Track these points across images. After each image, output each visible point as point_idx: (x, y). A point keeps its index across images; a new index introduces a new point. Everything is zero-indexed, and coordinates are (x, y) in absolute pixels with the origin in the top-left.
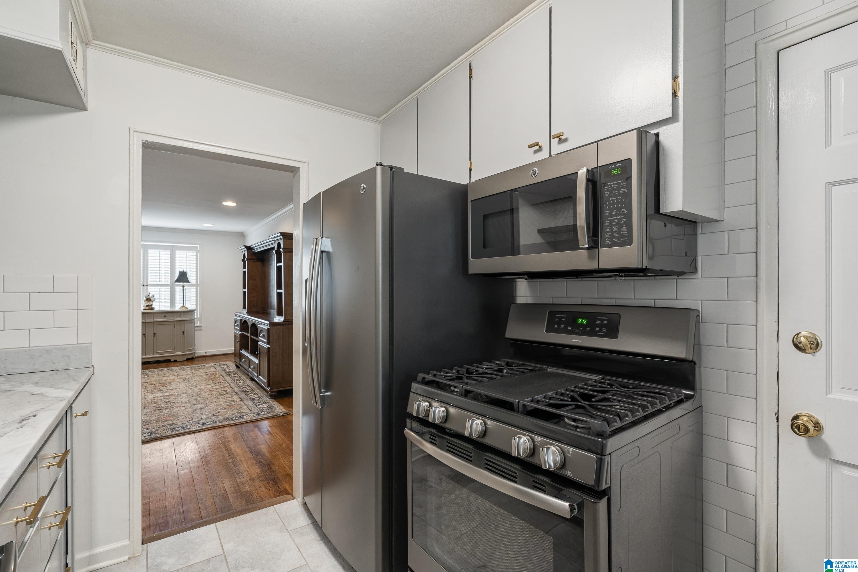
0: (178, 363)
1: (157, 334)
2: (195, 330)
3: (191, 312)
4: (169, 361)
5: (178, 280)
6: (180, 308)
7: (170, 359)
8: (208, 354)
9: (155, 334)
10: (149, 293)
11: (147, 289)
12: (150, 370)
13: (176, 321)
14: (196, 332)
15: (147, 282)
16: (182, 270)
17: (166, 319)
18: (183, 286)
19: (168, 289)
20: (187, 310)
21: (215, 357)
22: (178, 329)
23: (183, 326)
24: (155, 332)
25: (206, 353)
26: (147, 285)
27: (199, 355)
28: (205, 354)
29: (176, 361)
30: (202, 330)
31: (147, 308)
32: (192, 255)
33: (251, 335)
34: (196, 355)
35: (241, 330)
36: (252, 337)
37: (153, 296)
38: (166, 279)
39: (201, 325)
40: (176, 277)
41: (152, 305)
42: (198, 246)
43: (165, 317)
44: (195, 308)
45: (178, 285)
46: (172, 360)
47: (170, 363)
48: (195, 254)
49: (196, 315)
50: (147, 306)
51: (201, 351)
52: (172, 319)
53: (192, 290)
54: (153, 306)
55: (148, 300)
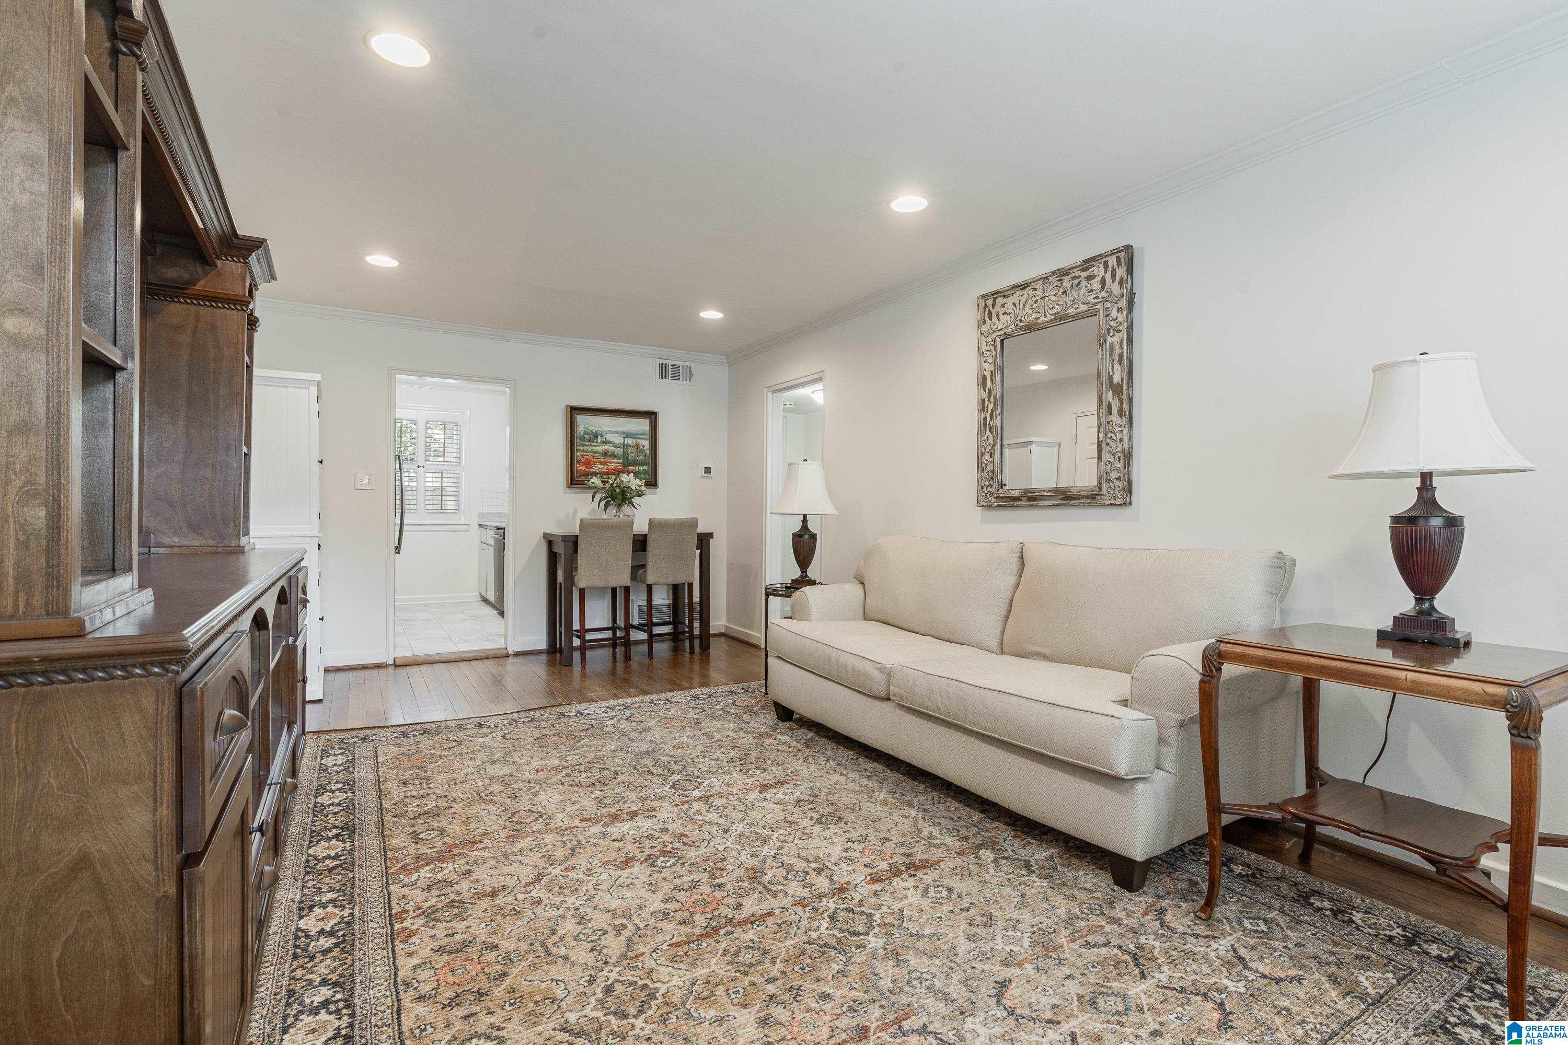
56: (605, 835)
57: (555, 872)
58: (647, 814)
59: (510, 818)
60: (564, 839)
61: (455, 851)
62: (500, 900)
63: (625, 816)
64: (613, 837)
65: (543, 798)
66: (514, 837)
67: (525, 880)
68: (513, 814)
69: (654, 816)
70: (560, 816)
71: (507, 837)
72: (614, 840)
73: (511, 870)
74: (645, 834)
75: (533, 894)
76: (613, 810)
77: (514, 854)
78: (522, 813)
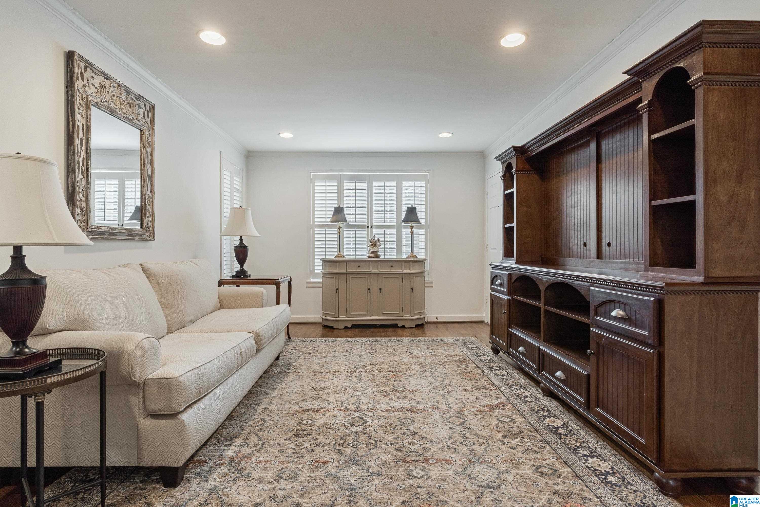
0: (407, 330)
1: (383, 290)
2: (425, 287)
3: (421, 262)
4: (394, 326)
5: (406, 220)
6: (408, 257)
7: (397, 324)
8: (439, 320)
9: (380, 289)
10: (374, 237)
11: (372, 232)
12: (377, 338)
13: (405, 273)
14: (426, 289)
15: (372, 223)
16: (410, 206)
17: (393, 271)
18: (412, 228)
19: (394, 231)
20: (415, 259)
21: (449, 325)
22: (406, 283)
23: (412, 280)
24: (380, 287)
25: (437, 318)
26: (372, 227)
27: (429, 320)
28: (435, 320)
29: (403, 327)
30: (432, 287)
31: (372, 255)
32: (421, 185)
33: (545, 304)
34: (426, 320)
35: (510, 293)
36: (547, 308)
37: (378, 240)
38: (392, 219)
39: (430, 280)
40: (403, 217)
41: (377, 252)
42: (428, 174)
43: (392, 268)
44: (424, 257)
45: (405, 227)
46: (400, 326)
47: (397, 329)
48: (424, 185)
49: (427, 267)
50: (373, 252)
51: (431, 316)
52: (400, 271)
53: (420, 233)
54: (379, 253)
55: (374, 244)
56: (418, 403)
57: (443, 392)
58: (393, 409)
59: (465, 422)
60: (437, 404)
61: (487, 409)
62: (462, 388)
63: (404, 410)
64: (414, 401)
65: (446, 432)
66: (461, 411)
67: (454, 392)
68: (463, 424)
69: (390, 406)
70: (437, 417)
71: (464, 411)
72: (415, 399)
73: (459, 397)
74: (400, 400)
75: (451, 388)
76: (409, 414)
77: (459, 403)
78: (458, 424)
